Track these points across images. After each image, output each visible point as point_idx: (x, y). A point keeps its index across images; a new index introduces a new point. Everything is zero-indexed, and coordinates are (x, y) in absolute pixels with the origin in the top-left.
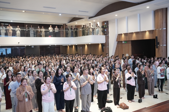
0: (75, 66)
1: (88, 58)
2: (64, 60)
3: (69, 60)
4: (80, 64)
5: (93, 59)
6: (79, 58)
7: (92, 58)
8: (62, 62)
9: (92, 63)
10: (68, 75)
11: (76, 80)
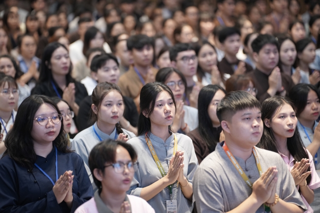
0: (158, 87)
1: (258, 26)
2: (72, 40)
3: (113, 42)
4: (201, 71)
5: (298, 32)
6: (187, 29)
7: (291, 26)
8: (60, 51)
9: (295, 66)
10: (110, 146)
11: (169, 189)
